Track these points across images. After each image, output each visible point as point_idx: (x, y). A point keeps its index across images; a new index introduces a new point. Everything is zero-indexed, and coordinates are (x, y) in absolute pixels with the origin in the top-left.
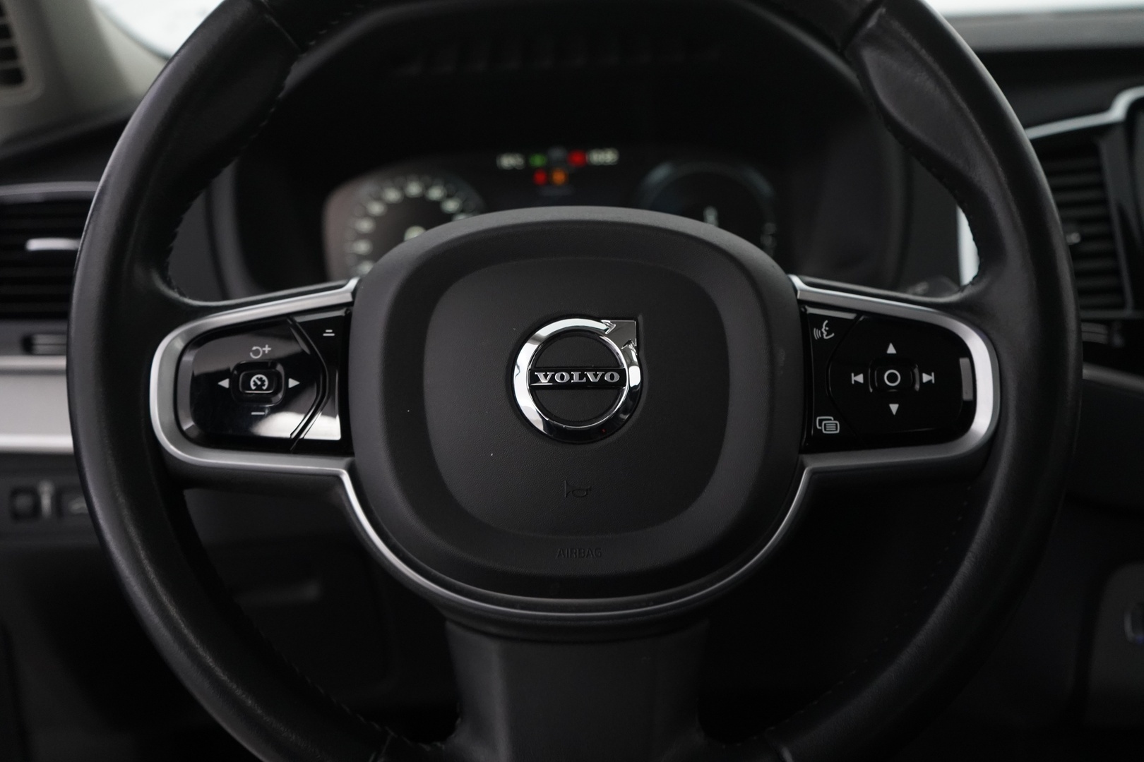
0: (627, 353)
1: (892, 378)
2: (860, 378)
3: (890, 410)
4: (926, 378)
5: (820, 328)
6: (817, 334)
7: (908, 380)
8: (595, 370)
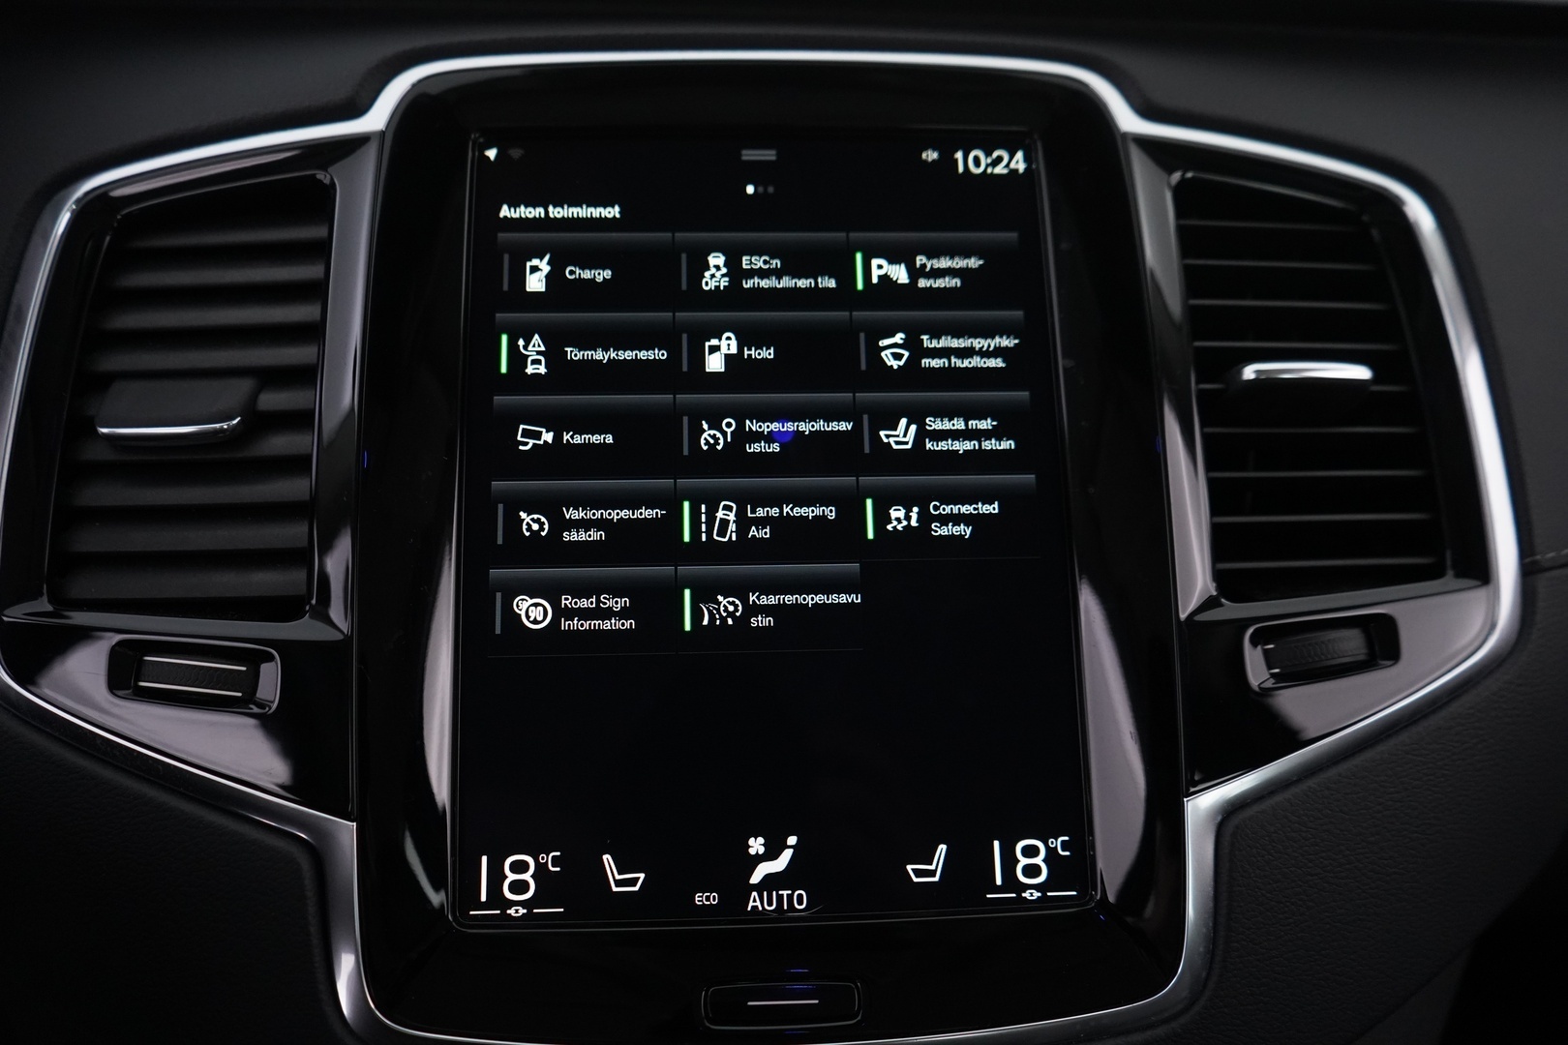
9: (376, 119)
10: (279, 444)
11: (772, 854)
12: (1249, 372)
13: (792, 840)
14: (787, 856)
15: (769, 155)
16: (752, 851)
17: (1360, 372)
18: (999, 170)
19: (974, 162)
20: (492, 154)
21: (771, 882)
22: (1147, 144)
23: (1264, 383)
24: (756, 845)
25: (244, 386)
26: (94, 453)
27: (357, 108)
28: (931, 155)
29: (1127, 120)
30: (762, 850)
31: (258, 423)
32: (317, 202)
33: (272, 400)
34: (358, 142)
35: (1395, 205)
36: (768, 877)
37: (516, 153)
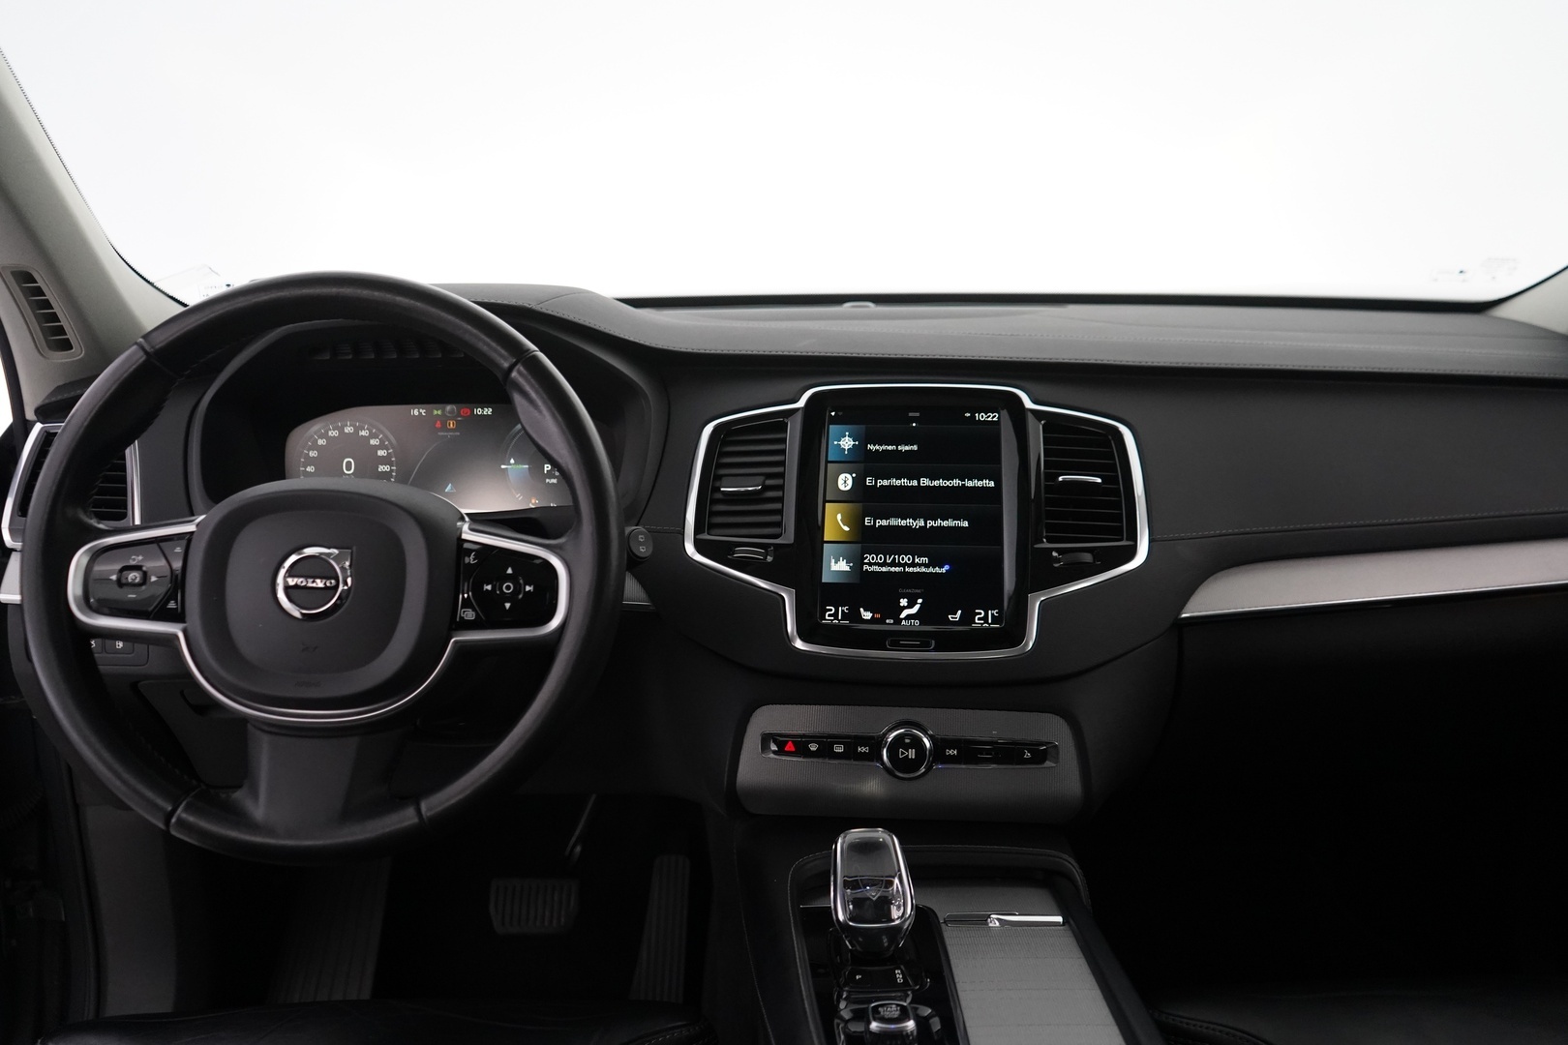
0: (343, 569)
1: (508, 588)
2: (489, 587)
3: (505, 607)
4: (528, 588)
5: (469, 556)
6: (467, 560)
7: (518, 589)
8: (321, 578)
9: (801, 403)
10: (770, 494)
11: (910, 605)
12: (1060, 479)
13: (920, 601)
14: (917, 607)
15: (918, 414)
16: (902, 605)
17: (1099, 480)
18: (989, 419)
19: (981, 417)
20: (833, 414)
21: (909, 617)
22: (1033, 411)
23: (1064, 481)
24: (904, 602)
25: (762, 478)
26: (718, 496)
27: (795, 401)
28: (968, 415)
29: (1028, 404)
30: (906, 604)
31: (766, 488)
32: (783, 427)
33: (769, 482)
34: (797, 410)
35: (1116, 429)
36: (908, 615)
37: (840, 414)
